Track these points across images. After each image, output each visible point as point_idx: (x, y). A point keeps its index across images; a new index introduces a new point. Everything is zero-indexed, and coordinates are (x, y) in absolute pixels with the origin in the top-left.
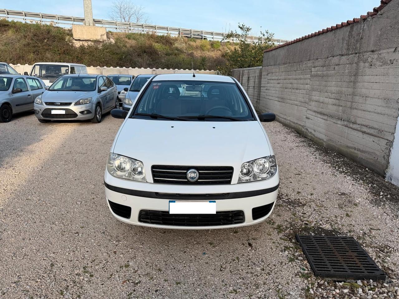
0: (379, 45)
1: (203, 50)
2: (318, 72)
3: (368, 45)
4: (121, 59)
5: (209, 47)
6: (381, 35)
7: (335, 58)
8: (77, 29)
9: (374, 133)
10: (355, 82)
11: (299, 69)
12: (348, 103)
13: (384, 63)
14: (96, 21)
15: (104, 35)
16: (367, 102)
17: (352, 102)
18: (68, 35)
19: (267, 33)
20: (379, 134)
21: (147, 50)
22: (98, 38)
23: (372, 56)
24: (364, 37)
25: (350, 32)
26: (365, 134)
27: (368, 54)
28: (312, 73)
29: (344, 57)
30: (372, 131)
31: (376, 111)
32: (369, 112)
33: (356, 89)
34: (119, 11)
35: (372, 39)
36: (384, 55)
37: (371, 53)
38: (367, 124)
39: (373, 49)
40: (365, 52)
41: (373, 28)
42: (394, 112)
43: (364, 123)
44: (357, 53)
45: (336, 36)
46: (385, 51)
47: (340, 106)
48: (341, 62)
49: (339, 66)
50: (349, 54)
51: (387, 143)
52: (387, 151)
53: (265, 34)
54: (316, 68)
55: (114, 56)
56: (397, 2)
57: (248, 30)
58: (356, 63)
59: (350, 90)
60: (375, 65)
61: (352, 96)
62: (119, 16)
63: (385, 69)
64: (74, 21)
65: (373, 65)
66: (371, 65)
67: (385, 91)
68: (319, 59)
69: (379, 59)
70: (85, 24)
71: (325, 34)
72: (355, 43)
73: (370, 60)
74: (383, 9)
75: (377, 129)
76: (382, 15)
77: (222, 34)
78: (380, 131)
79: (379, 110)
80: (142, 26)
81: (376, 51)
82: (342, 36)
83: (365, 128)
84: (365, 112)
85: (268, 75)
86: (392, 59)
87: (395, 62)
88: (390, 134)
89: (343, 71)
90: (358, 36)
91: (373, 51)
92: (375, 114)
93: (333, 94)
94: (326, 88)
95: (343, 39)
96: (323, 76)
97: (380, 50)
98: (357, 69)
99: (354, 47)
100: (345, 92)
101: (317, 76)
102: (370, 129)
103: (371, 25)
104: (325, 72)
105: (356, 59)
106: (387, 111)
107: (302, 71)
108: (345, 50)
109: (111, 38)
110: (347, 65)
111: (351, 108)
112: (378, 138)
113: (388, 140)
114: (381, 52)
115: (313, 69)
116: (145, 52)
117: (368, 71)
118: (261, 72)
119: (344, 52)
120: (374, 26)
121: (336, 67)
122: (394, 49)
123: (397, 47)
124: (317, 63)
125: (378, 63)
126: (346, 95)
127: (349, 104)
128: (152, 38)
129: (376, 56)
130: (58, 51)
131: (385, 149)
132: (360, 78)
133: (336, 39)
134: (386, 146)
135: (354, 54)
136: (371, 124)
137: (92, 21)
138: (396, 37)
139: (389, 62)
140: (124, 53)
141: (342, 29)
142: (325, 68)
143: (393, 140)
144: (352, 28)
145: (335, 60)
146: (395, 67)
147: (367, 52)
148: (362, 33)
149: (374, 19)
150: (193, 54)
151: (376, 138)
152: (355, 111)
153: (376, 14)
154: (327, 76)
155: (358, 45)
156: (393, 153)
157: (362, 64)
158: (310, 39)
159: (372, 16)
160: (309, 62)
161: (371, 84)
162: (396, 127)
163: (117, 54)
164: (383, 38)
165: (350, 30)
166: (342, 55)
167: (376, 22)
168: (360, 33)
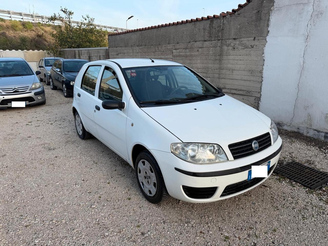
0: (240, 35)
1: (16, 31)
2: (180, 53)
3: (229, 34)
5: (21, 27)
6: (240, 28)
7: (197, 43)
9: (243, 94)
10: (220, 60)
11: (157, 51)
12: (215, 75)
13: (246, 47)
16: (234, 73)
17: (219, 74)
19: (88, 17)
20: (247, 93)
23: (234, 42)
24: (225, 29)
25: (210, 24)
26: (235, 95)
27: (230, 40)
28: (174, 54)
29: (207, 42)
30: (241, 93)
31: (243, 79)
32: (237, 80)
33: (222, 65)
35: (233, 31)
36: (245, 42)
37: (234, 40)
38: (236, 88)
39: (234, 37)
40: (227, 39)
41: (232, 23)
42: (259, 79)
43: (233, 88)
44: (219, 40)
45: (196, 26)
46: (245, 39)
47: (208, 77)
48: (205, 46)
49: (203, 49)
50: (212, 40)
51: (255, 99)
52: (256, 104)
53: (87, 18)
54: (178, 50)
56: (251, 7)
57: (71, 13)
58: (219, 47)
59: (217, 66)
60: (237, 48)
61: (219, 70)
63: (247, 51)
65: (236, 48)
66: (234, 48)
67: (249, 65)
68: (180, 43)
69: (241, 44)
71: (183, 24)
72: (216, 33)
73: (232, 44)
74: (240, 11)
75: (246, 91)
76: (239, 14)
77: (32, 16)
78: (248, 92)
79: (245, 78)
81: (237, 39)
82: (203, 27)
83: (235, 91)
84: (233, 80)
85: (118, 55)
86: (253, 44)
87: (255, 46)
88: (257, 93)
89: (207, 52)
90: (219, 28)
91: (235, 39)
92: (242, 81)
93: (200, 69)
94: (191, 65)
95: (204, 29)
96: (186, 56)
97: (241, 38)
98: (222, 51)
99: (216, 36)
100: (211, 68)
101: (179, 56)
102: (239, 91)
103: (230, 20)
104: (188, 53)
105: (219, 44)
106: (252, 78)
107: (162, 52)
108: (206, 37)
110: (211, 48)
111: (219, 78)
112: (247, 96)
113: (255, 97)
114: (242, 39)
115: (174, 51)
117: (231, 52)
118: (108, 53)
119: (207, 38)
120: (233, 22)
121: (200, 50)
122: (254, 38)
123: (255, 37)
124: (178, 46)
125: (240, 47)
126: (213, 70)
127: (217, 76)
129: (238, 42)
131: (254, 103)
132: (225, 57)
133: (196, 29)
134: (255, 101)
135: (217, 40)
136: (239, 88)
138: (253, 30)
139: (250, 46)
141: (202, 22)
142: (187, 50)
143: (260, 97)
144: (212, 22)
145: (199, 44)
146: (256, 49)
147: (229, 39)
148: (223, 26)
149: (232, 17)
150: (6, 34)
151: (245, 97)
152: (223, 80)
153: (234, 14)
154: (191, 56)
155: (220, 34)
156: (261, 104)
157: (225, 48)
158: (167, 27)
159: (230, 15)
160: (169, 45)
161: (236, 61)
162: (261, 88)
164: (243, 30)
165: (211, 23)
166: (205, 41)
167: (234, 19)
168: (221, 26)
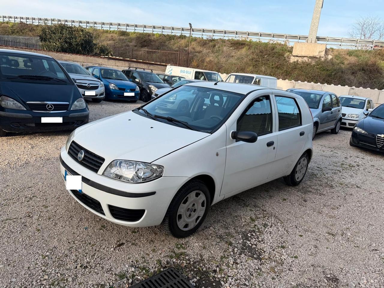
4: (330, 76)
8: (298, 46)
14: (318, 39)
15: (322, 52)
18: (289, 51)
21: (366, 68)
22: (316, 54)
34: (361, 28)
55: (324, 73)
62: (359, 33)
64: (299, 39)
70: (307, 42)
80: (372, 42)
109: (330, 55)
116: (363, 70)
128: (380, 55)
130: (272, 65)
137: (314, 39)
140: (335, 70)
163: (327, 70)
